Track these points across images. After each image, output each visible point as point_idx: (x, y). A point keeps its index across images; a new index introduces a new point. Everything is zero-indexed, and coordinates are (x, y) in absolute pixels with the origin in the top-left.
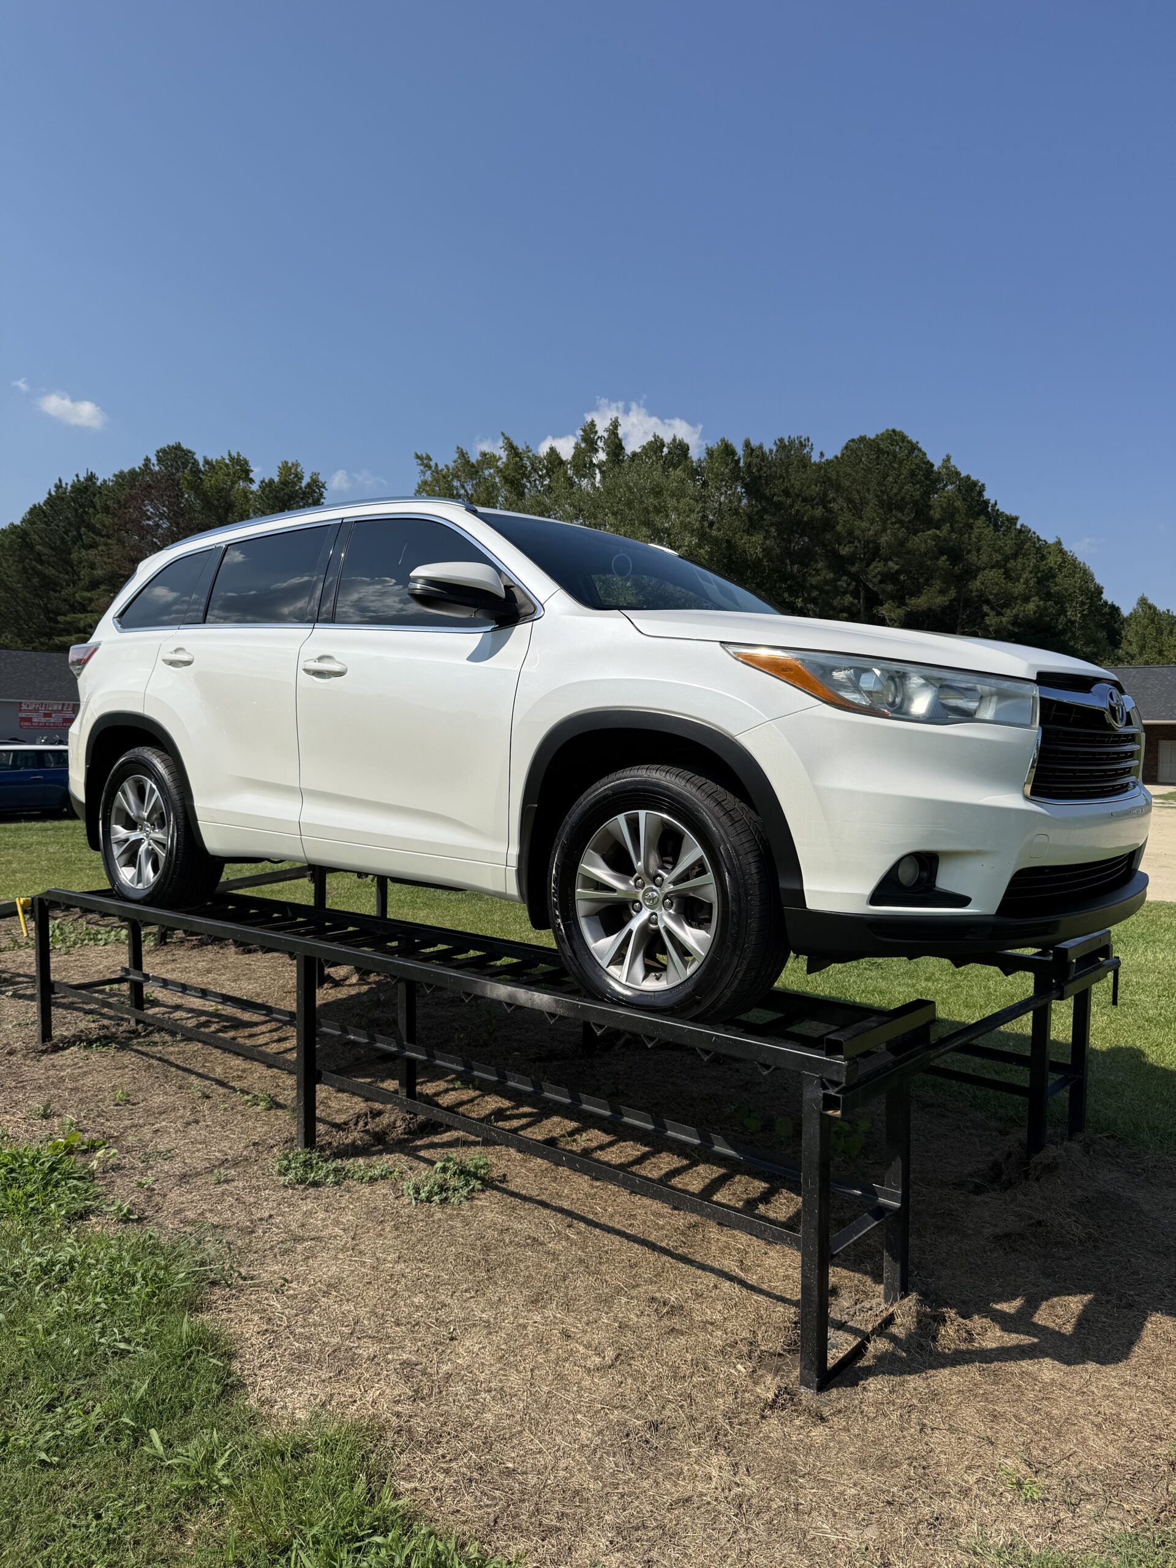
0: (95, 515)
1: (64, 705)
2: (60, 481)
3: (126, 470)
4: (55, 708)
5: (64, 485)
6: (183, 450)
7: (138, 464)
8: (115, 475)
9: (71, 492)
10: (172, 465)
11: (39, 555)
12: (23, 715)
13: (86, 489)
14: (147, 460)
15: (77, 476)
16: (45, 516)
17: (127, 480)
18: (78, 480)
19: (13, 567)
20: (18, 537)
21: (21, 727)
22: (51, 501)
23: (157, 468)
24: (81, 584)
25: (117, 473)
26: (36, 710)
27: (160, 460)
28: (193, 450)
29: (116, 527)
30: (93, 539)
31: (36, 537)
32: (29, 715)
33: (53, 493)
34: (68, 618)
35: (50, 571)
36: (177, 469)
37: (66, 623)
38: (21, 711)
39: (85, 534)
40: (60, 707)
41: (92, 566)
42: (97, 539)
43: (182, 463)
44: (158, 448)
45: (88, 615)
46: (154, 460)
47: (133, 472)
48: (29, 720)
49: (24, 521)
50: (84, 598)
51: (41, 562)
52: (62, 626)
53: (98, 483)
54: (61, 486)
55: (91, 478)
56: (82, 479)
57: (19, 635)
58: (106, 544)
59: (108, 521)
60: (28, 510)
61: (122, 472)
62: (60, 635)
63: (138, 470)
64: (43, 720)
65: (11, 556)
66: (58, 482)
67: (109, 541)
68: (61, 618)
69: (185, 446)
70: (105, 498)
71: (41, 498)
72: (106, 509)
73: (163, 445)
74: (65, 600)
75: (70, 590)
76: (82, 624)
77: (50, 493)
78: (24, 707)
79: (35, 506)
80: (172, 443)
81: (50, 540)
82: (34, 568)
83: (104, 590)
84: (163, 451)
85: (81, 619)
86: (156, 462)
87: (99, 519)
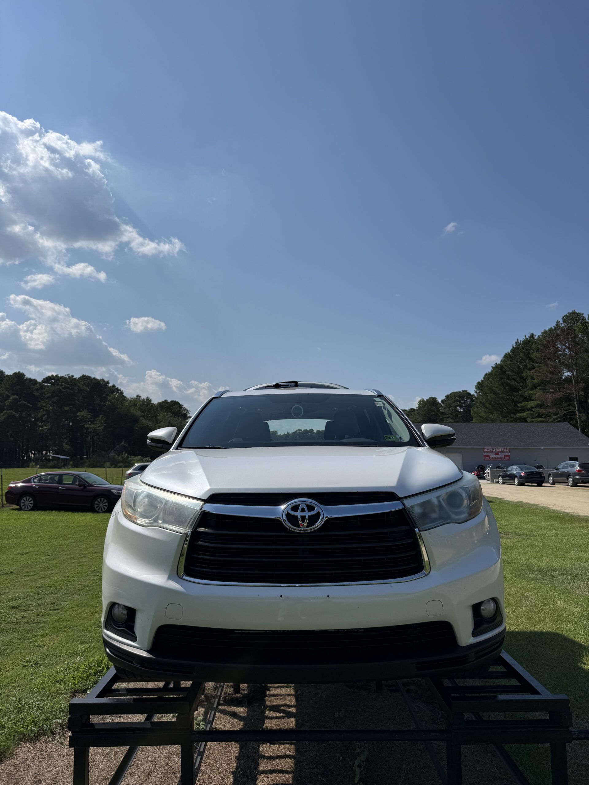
0: (533, 353)
1: (504, 448)
2: (518, 340)
3: (547, 330)
4: (500, 450)
5: (519, 342)
6: (577, 314)
7: (553, 325)
8: (542, 333)
9: (522, 344)
10: (571, 322)
11: (509, 376)
12: (485, 454)
13: (530, 341)
14: (558, 322)
15: (525, 336)
16: (511, 358)
17: (548, 334)
18: (526, 338)
19: (497, 383)
20: (499, 369)
21: (485, 459)
22: (514, 350)
23: (563, 325)
24: (528, 387)
25: (543, 331)
26: (491, 451)
27: (564, 321)
28: (582, 312)
29: (542, 357)
30: (532, 365)
31: (506, 368)
32: (488, 454)
33: (514, 346)
34: (523, 404)
35: (513, 383)
36: (574, 324)
37: (522, 407)
38: (484, 452)
39: (528, 363)
40: (503, 450)
41: (533, 378)
42: (534, 364)
43: (576, 320)
44: (564, 315)
45: (532, 402)
46: (561, 322)
47: (551, 330)
48: (488, 456)
49: (502, 361)
50: (529, 394)
51: (510, 379)
52: (520, 408)
53: (536, 338)
54: (518, 343)
55: (532, 336)
56: (527, 337)
57: (501, 414)
58: (539, 367)
59: (539, 355)
60: (503, 356)
61: (545, 331)
62: (520, 413)
63: (553, 328)
64: (495, 456)
65: (496, 378)
66: (516, 341)
67: (540, 365)
68: (519, 405)
69: (577, 311)
70: (537, 344)
71: (508, 350)
72: (538, 350)
73: (566, 313)
74: (521, 396)
75: (523, 391)
76: (529, 407)
77: (513, 347)
78: (486, 450)
79: (506, 354)
80: (570, 311)
81: (513, 368)
82: (506, 383)
83: (540, 389)
84: (566, 316)
85: (528, 404)
86: (562, 322)
87: (535, 355)
